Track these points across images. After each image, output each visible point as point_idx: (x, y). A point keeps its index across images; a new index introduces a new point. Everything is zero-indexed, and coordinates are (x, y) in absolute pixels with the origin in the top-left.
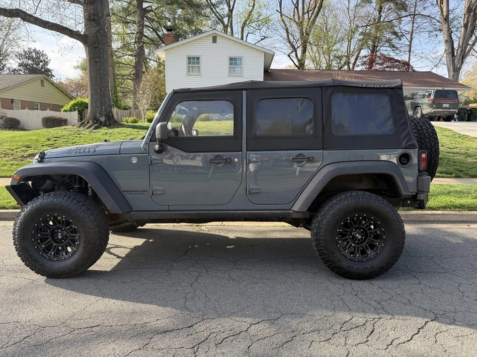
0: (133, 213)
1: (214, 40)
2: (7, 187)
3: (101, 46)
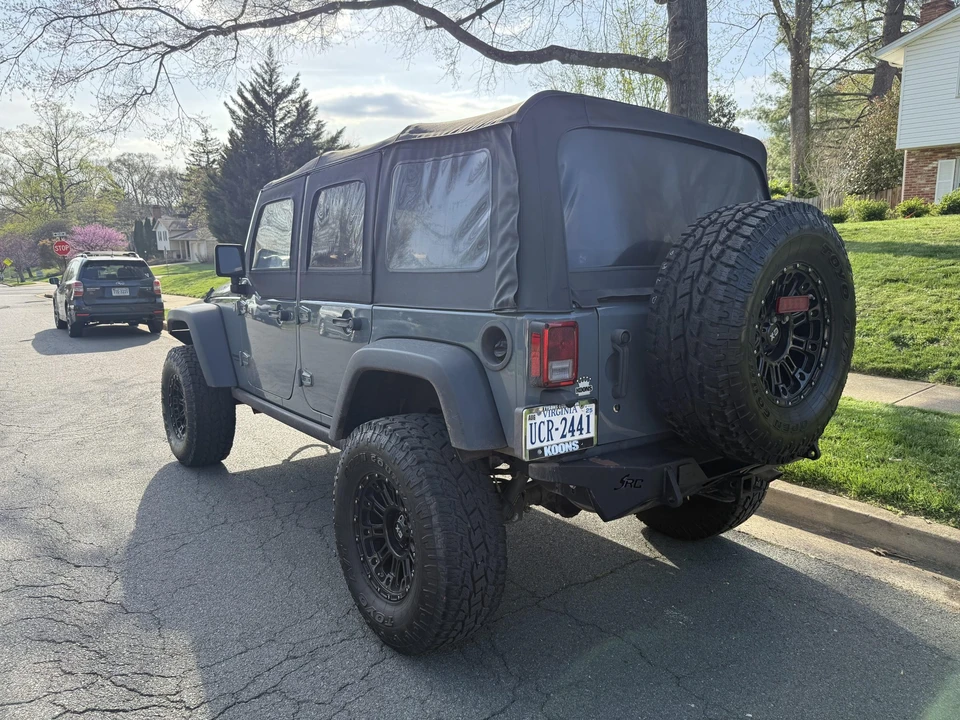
0: (238, 390)
3: (693, 76)
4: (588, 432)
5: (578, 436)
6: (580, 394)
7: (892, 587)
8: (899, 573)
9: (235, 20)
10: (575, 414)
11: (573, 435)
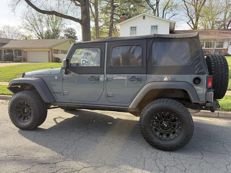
0: (56, 103)
1: (144, 17)
2: (7, 88)
3: (88, 24)
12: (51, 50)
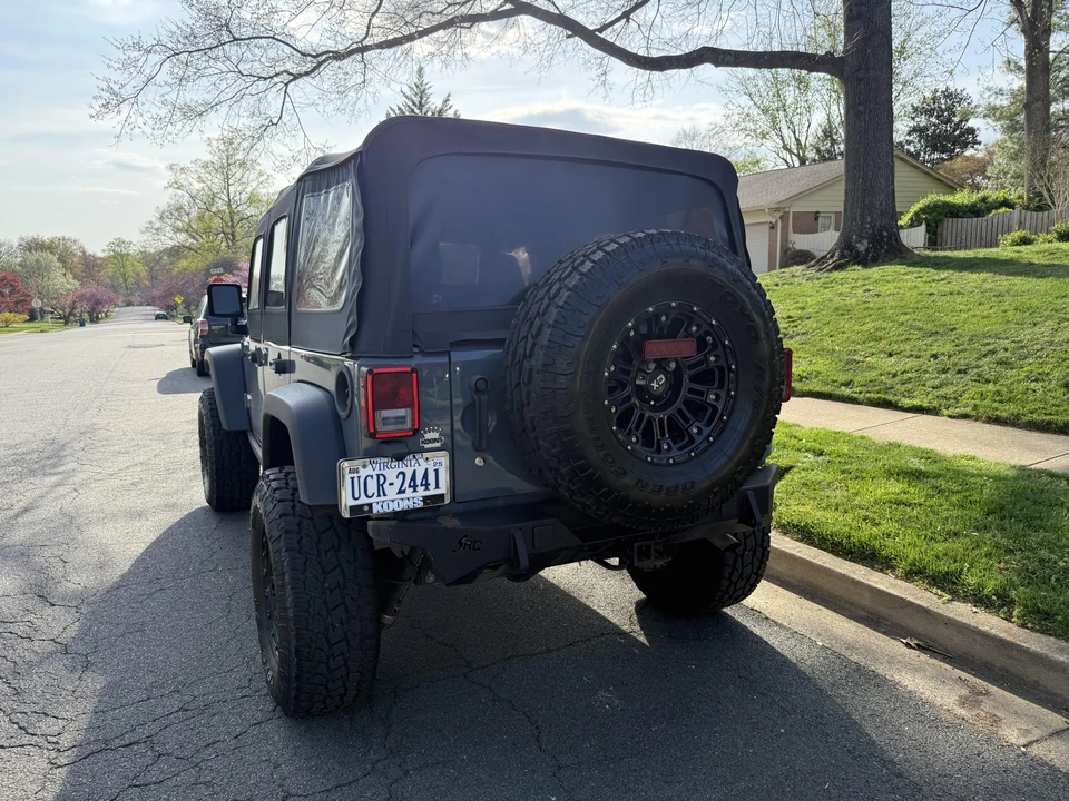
3: (872, 72)
4: (437, 487)
5: (421, 492)
6: (427, 446)
7: (895, 685)
8: (916, 669)
9: (361, 42)
10: (417, 468)
11: (415, 491)
12: (784, 218)
